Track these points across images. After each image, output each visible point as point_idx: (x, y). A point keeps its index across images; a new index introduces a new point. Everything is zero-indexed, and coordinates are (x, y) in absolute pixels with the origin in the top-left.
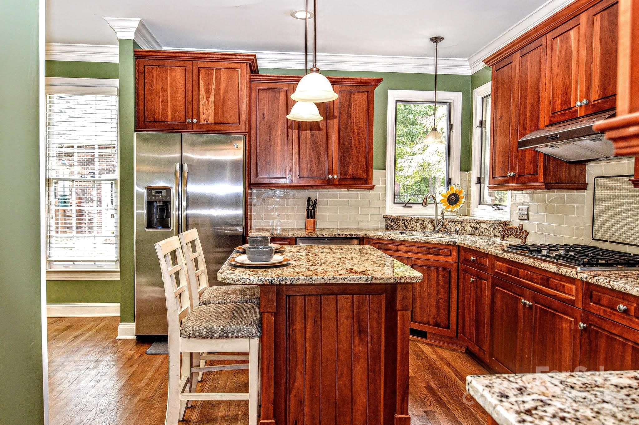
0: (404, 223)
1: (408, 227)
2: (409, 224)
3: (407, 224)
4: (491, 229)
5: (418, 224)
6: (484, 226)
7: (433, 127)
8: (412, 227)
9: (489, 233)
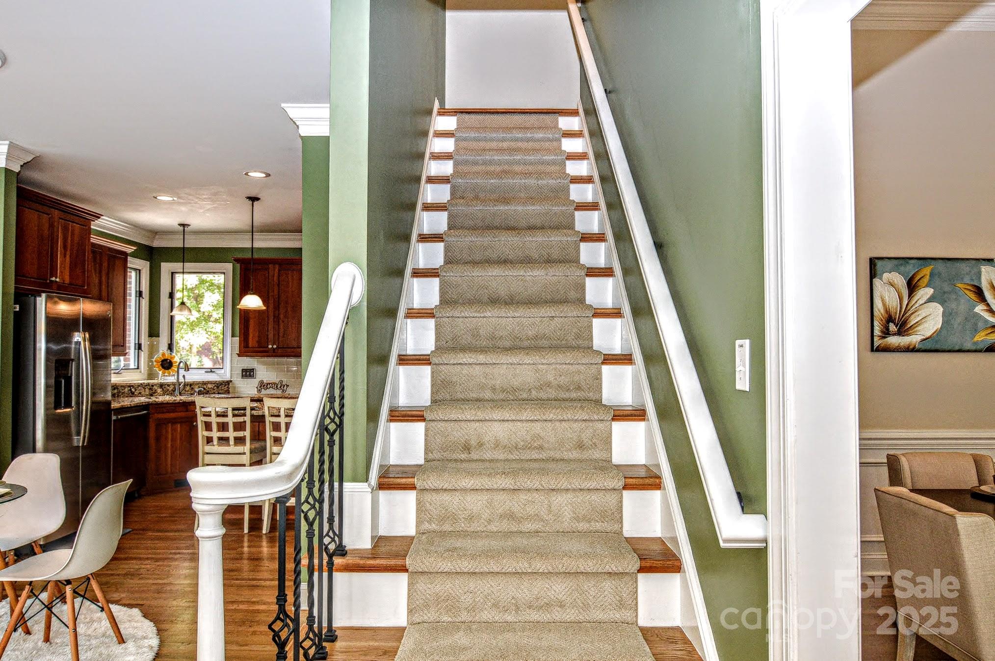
0: (131, 390)
1: (136, 393)
2: (136, 390)
3: (133, 390)
4: (215, 388)
5: (147, 390)
6: (210, 386)
7: (181, 301)
8: (140, 393)
9: (214, 391)
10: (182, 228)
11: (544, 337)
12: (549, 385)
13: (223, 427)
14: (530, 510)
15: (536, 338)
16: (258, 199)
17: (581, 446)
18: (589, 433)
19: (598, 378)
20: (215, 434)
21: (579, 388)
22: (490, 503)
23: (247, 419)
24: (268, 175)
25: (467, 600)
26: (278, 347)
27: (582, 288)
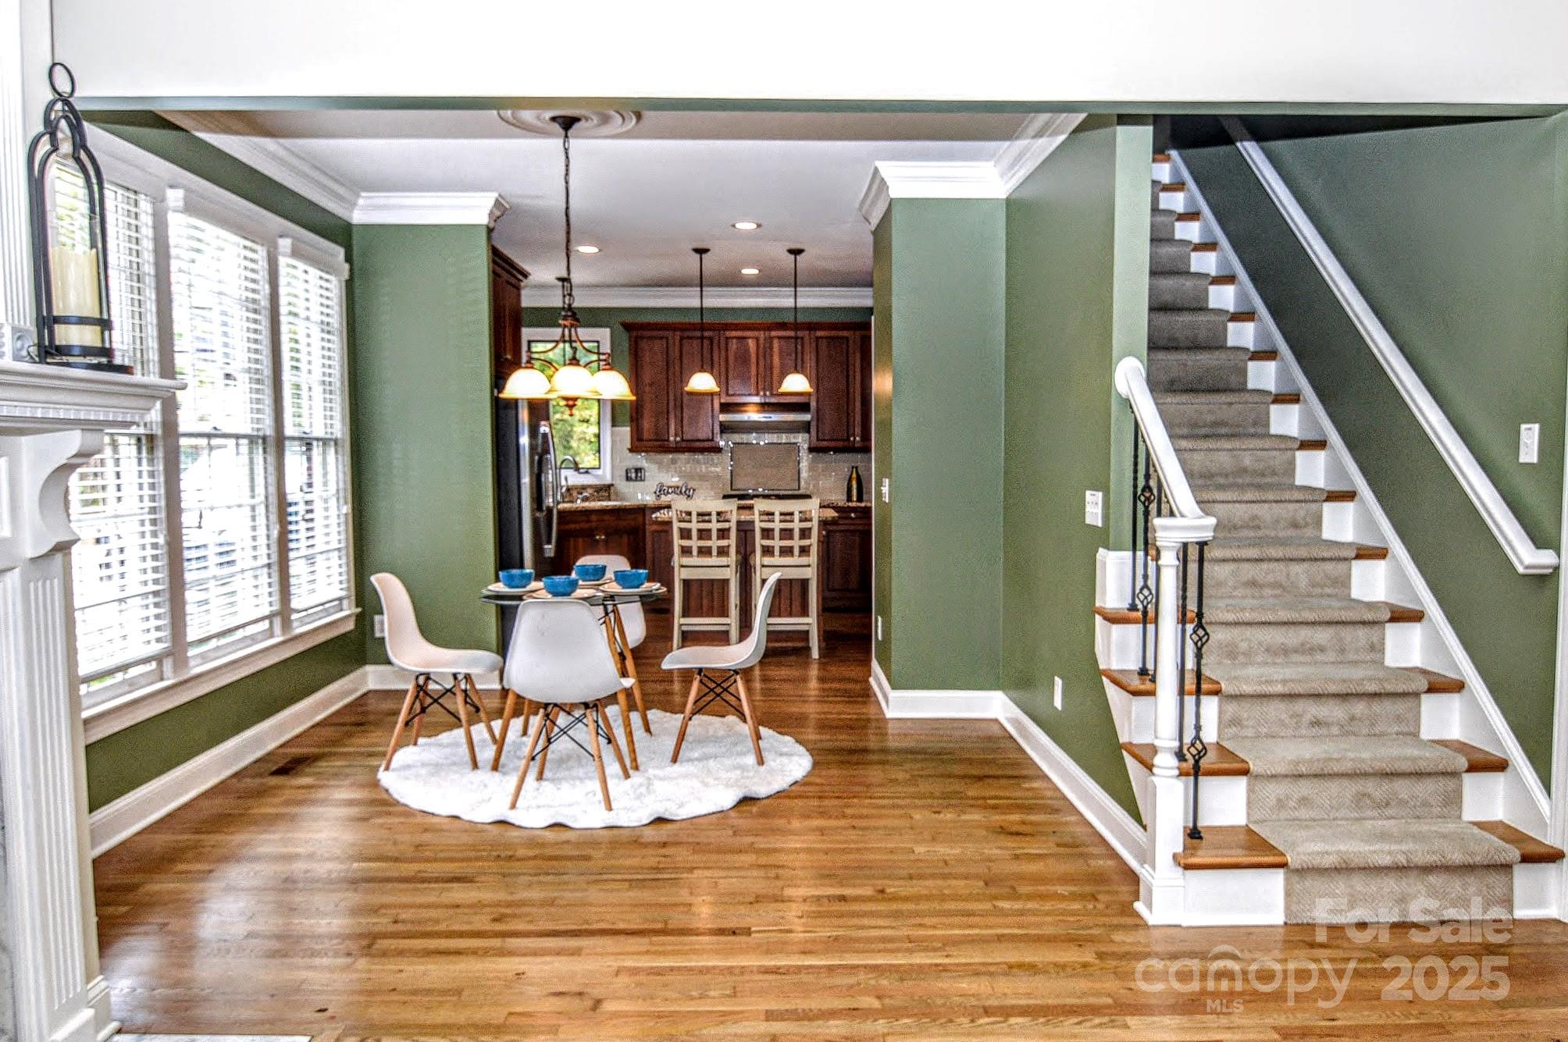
4: (595, 493)
6: (589, 491)
10: (560, 283)
11: (1223, 424)
12: (1245, 470)
13: (704, 534)
14: (1270, 578)
15: (1215, 424)
16: (706, 251)
17: (1295, 525)
18: (1302, 513)
19: (1292, 463)
20: (694, 543)
21: (1274, 473)
22: (1234, 573)
23: (733, 525)
24: (759, 226)
25: (1244, 646)
26: (683, 440)
27: (1243, 373)
